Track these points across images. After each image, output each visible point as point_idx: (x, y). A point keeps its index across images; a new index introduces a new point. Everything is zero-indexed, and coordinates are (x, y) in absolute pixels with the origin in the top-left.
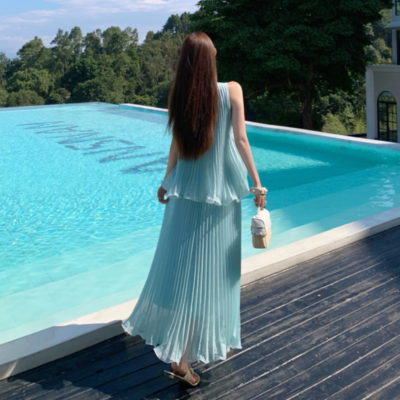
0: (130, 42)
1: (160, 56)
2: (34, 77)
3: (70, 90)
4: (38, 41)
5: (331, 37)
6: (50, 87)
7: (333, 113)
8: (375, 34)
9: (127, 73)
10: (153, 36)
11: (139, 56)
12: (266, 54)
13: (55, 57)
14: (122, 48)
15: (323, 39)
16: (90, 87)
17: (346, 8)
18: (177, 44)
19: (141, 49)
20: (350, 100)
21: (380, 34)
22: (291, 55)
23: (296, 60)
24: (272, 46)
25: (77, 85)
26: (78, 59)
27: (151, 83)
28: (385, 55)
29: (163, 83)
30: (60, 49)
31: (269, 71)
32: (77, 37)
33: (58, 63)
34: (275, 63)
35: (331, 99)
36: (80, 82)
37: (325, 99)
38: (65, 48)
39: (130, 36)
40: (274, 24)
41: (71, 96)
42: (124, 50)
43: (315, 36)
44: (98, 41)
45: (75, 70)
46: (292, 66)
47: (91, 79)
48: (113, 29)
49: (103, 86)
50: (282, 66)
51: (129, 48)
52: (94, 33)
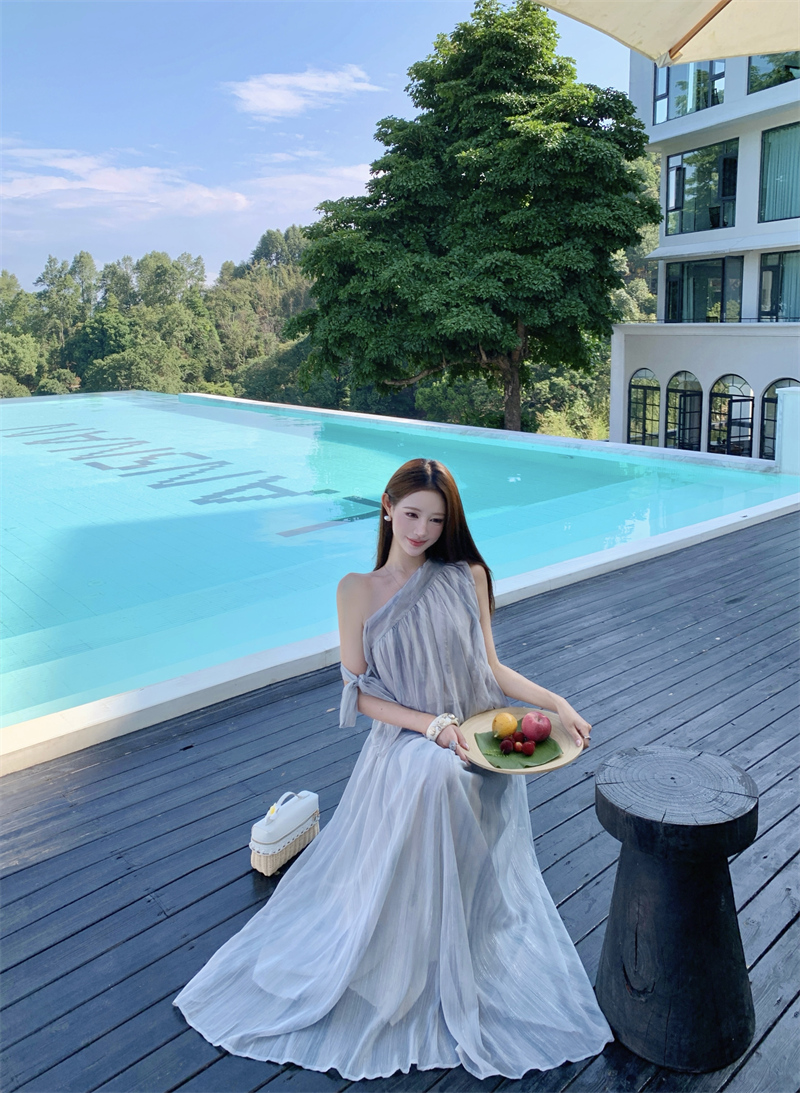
0: (189, 283)
1: (248, 310)
2: (6, 349)
3: (80, 375)
4: (9, 279)
5: (555, 274)
6: (40, 367)
7: (555, 410)
8: (630, 271)
9: (186, 341)
10: (232, 271)
11: (209, 309)
12: (443, 305)
13: (46, 310)
14: (173, 293)
15: (543, 277)
16: (118, 367)
17: (584, 222)
18: (280, 286)
19: (212, 295)
20: (585, 387)
21: (639, 271)
22: (487, 305)
23: (495, 316)
24: (453, 289)
25: (93, 364)
26: (90, 313)
27: (233, 360)
28: (647, 308)
29: (256, 360)
30: (54, 296)
31: (448, 334)
32: (86, 273)
33: (51, 323)
34: (459, 320)
35: (553, 386)
36: (96, 358)
37: (543, 386)
38: (62, 293)
39: (189, 270)
40: (457, 251)
41: (81, 384)
42: (178, 297)
43: (529, 272)
44: (126, 280)
45: (87, 334)
46: (489, 326)
47: (118, 353)
48: (155, 256)
49: (143, 365)
50: (470, 328)
51: (189, 293)
52: (119, 264)
